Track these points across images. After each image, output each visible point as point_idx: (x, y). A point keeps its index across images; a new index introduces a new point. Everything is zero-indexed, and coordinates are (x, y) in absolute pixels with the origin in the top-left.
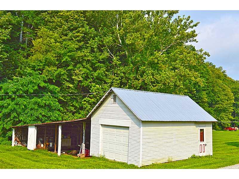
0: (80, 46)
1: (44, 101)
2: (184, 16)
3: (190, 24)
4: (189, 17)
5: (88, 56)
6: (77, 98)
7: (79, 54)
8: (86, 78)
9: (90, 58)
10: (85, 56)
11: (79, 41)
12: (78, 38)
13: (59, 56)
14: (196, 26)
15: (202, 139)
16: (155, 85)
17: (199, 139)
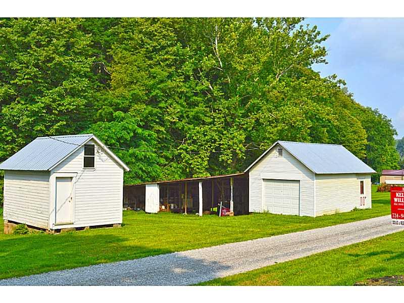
0: (170, 73)
1: (143, 153)
2: (308, 25)
3: (315, 36)
4: (315, 27)
5: (182, 86)
6: (169, 146)
7: (170, 84)
8: (181, 118)
9: (184, 89)
10: (178, 86)
11: (169, 66)
12: (167, 62)
13: (149, 90)
14: (324, 39)
15: (362, 192)
16: (274, 125)
17: (360, 192)
